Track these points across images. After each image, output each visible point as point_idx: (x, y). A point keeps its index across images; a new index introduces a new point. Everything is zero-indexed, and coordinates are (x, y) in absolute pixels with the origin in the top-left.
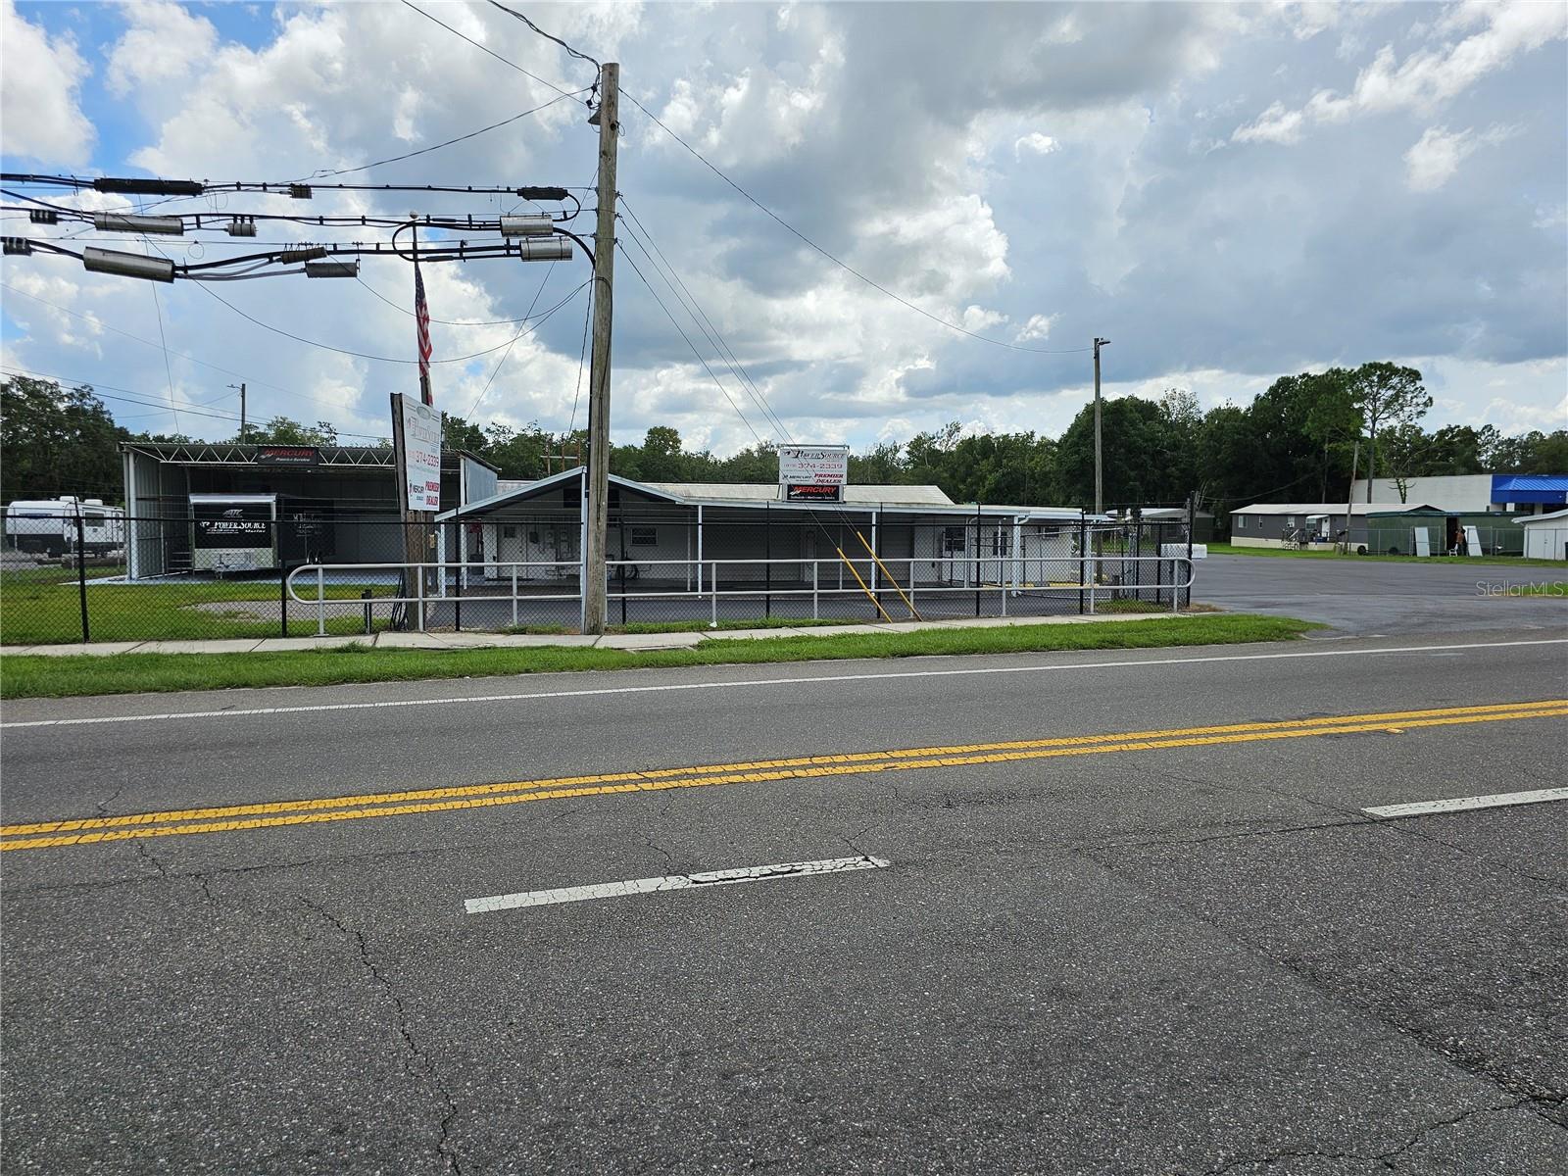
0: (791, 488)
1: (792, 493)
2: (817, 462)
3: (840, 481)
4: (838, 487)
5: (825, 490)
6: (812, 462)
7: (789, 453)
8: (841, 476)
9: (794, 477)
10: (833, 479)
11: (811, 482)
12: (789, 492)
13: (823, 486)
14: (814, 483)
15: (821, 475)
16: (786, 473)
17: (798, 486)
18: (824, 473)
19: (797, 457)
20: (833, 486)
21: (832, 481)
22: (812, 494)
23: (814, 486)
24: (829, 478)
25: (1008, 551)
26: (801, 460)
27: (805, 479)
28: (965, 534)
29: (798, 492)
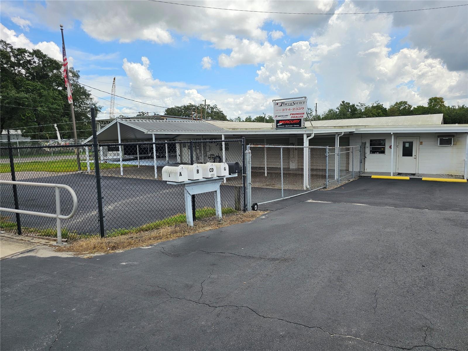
0: (278, 122)
1: (278, 124)
2: (291, 107)
3: (303, 116)
4: (301, 120)
5: (294, 122)
6: (288, 107)
7: (277, 104)
8: (303, 114)
9: (280, 116)
11: (289, 118)
12: (277, 124)
13: (293, 120)
15: (293, 114)
16: (277, 114)
17: (282, 120)
19: (281, 106)
20: (298, 120)
21: (298, 117)
22: (287, 124)
23: (289, 120)
24: (297, 115)
25: (413, 154)
26: (283, 107)
27: (285, 117)
28: (385, 143)
29: (281, 124)
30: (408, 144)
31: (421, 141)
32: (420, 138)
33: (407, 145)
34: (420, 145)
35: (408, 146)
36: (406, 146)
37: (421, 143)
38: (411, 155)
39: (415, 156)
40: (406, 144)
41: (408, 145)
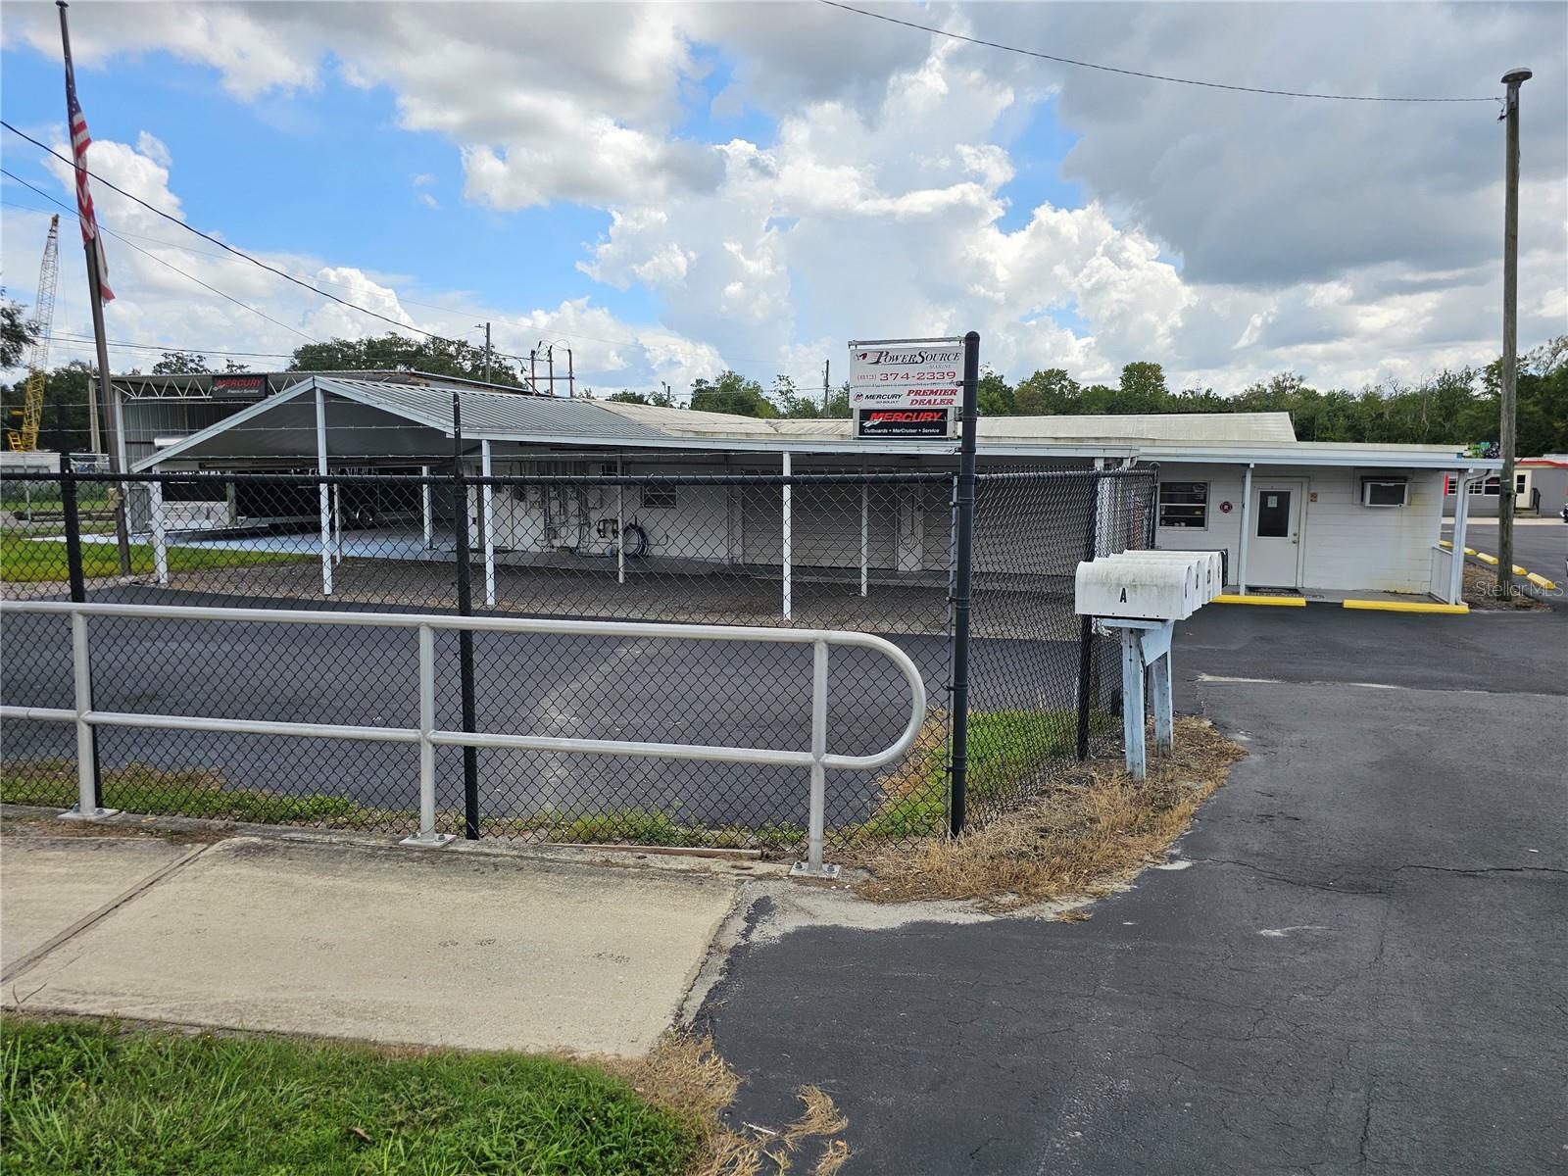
0: (866, 414)
1: (867, 424)
2: (913, 369)
3: (951, 402)
4: (945, 411)
5: (922, 417)
6: (902, 369)
7: (865, 356)
8: (954, 392)
9: (872, 397)
10: (939, 398)
11: (904, 403)
12: (862, 421)
13: (919, 411)
14: (908, 406)
15: (918, 393)
16: (860, 391)
17: (878, 411)
18: (923, 388)
19: (878, 362)
20: (937, 411)
21: (935, 402)
22: (899, 425)
23: (904, 411)
24: (932, 397)
25: (1291, 529)
26: (884, 368)
27: (890, 400)
28: (1205, 496)
29: (877, 422)
30: (1275, 498)
31: (1313, 491)
32: (1310, 481)
33: (1273, 503)
34: (1311, 504)
35: (1275, 506)
36: (1269, 506)
37: (1314, 497)
38: (1282, 531)
39: (1295, 535)
40: (1269, 497)
41: (1276, 502)
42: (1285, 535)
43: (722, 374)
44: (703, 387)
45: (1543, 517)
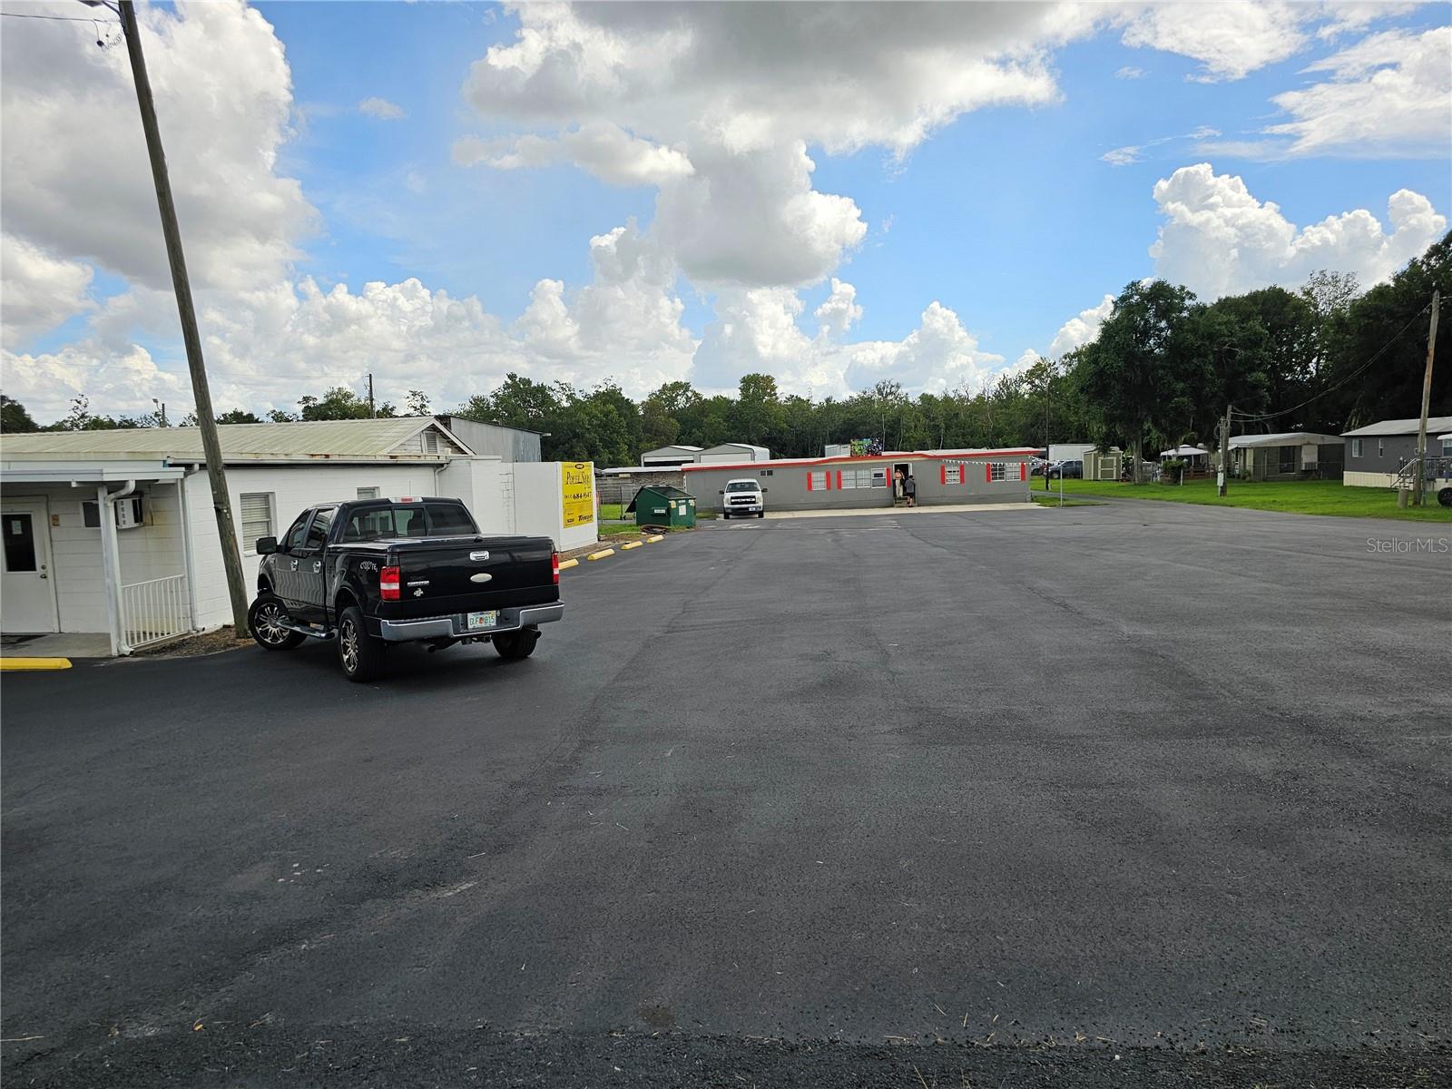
25: (38, 565)
30: (19, 523)
31: (53, 513)
32: (47, 502)
33: (17, 529)
34: (54, 529)
35: (20, 532)
36: (15, 533)
37: (54, 520)
38: (31, 566)
39: (43, 568)
40: (13, 522)
41: (20, 528)
42: (34, 569)
43: (330, 391)
44: (311, 403)
45: (919, 506)
